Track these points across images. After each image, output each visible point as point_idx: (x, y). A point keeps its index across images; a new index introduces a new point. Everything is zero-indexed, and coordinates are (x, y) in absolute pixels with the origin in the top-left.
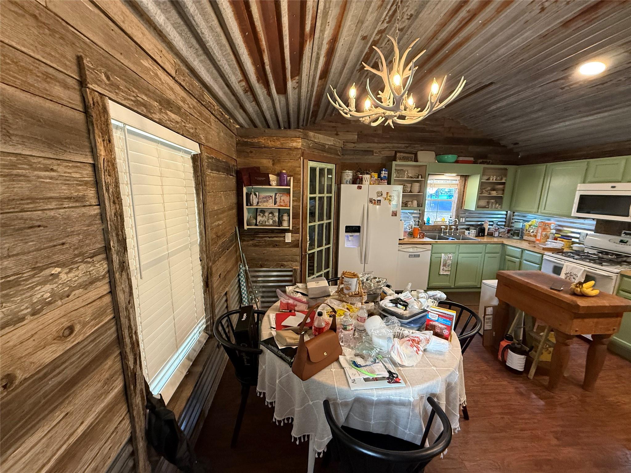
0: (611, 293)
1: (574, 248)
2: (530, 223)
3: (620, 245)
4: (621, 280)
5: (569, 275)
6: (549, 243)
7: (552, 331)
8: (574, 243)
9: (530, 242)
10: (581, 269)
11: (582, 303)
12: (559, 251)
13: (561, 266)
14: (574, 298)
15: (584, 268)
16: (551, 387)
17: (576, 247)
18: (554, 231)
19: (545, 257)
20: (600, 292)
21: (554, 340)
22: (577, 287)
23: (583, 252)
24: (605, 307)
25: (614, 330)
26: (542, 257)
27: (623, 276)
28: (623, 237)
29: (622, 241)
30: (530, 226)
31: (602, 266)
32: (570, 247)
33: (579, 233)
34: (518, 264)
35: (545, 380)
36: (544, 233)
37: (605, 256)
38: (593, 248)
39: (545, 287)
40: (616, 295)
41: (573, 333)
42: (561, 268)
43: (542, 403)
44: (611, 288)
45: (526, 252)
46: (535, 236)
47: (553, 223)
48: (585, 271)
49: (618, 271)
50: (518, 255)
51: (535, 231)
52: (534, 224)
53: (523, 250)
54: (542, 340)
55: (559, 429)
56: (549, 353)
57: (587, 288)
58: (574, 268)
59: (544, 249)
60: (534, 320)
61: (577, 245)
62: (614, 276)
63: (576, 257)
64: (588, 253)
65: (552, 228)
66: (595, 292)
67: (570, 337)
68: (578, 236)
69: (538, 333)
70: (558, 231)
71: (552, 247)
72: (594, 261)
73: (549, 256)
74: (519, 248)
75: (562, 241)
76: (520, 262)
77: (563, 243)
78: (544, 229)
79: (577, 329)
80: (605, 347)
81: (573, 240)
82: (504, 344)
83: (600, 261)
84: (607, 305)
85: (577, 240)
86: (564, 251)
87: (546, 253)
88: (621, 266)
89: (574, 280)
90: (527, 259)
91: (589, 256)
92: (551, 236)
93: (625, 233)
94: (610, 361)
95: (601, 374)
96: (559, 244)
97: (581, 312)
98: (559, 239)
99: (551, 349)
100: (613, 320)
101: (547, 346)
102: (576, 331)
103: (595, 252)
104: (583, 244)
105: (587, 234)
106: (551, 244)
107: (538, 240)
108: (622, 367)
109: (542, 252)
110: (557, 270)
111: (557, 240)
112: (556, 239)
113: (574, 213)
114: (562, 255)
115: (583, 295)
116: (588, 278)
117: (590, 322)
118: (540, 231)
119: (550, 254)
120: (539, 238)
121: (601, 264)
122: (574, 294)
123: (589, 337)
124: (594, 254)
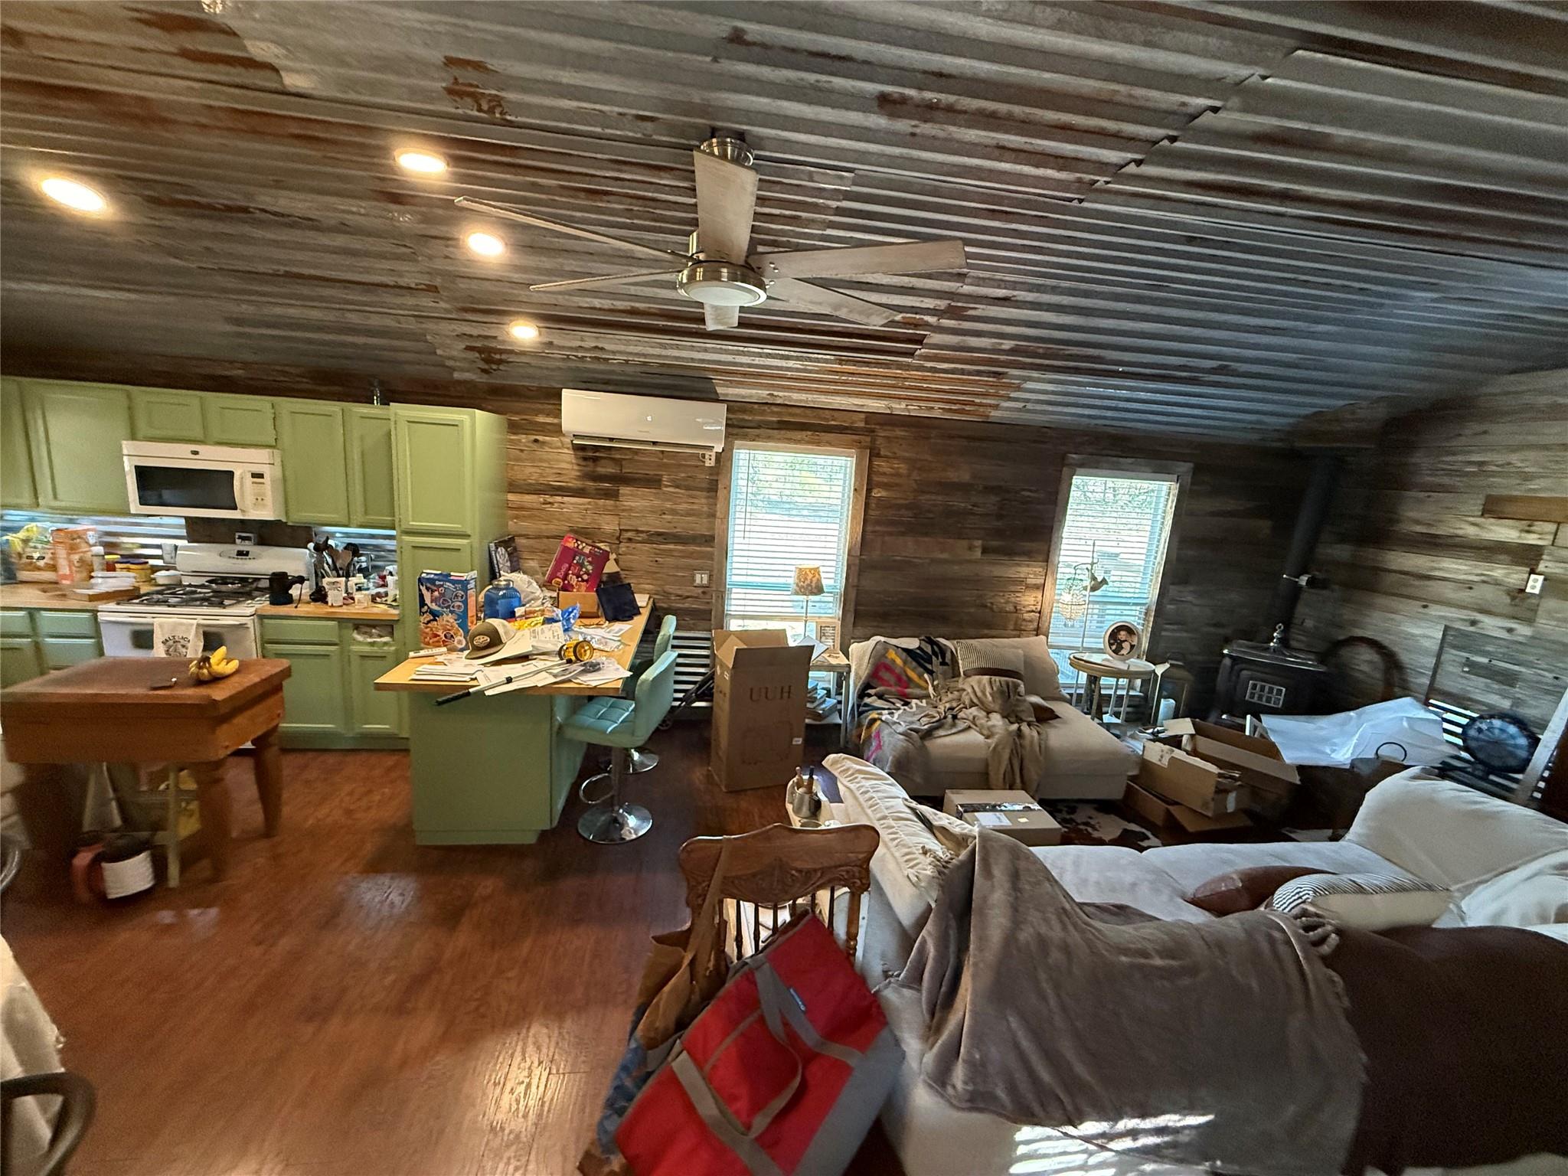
0: (255, 656)
1: (160, 581)
2: (22, 535)
3: (240, 561)
4: (262, 624)
5: (171, 642)
6: (100, 580)
7: (182, 770)
8: (155, 569)
9: (45, 586)
10: (192, 625)
11: (219, 693)
12: (129, 596)
13: (149, 628)
14: (202, 691)
15: (195, 622)
16: (218, 873)
17: (162, 577)
18: (100, 550)
19: (102, 617)
20: (241, 662)
21: (192, 786)
22: (200, 668)
23: (180, 584)
24: (255, 685)
25: (279, 715)
26: (96, 618)
27: (262, 617)
28: (242, 546)
29: (240, 553)
30: (26, 541)
31: (224, 607)
32: (151, 581)
33: (159, 547)
34: (30, 653)
35: (204, 869)
36: (76, 557)
37: (223, 588)
38: (197, 573)
39: (138, 691)
40: (264, 657)
41: (222, 754)
42: (151, 633)
43: (213, 912)
44: (251, 647)
45: (44, 613)
46: (53, 568)
47: (90, 528)
48: (198, 625)
49: (251, 611)
50: (23, 626)
51: (48, 556)
52: (34, 535)
53: (32, 613)
54: (171, 798)
55: (257, 927)
56: (191, 816)
57: (220, 662)
58: (175, 626)
59: (93, 598)
60: (134, 769)
61: (163, 573)
62: (248, 621)
63: (173, 600)
64: (190, 586)
65: (92, 541)
66: (234, 665)
67: (219, 764)
68: (158, 552)
69: (153, 790)
70: (110, 547)
71: (111, 590)
72: (205, 601)
73: (109, 612)
74: (21, 609)
75: (128, 569)
76: (37, 647)
77: (131, 574)
78: (73, 549)
79: (227, 744)
80: (275, 749)
81: (152, 562)
82: (83, 859)
83: (217, 599)
84: (257, 680)
85: (160, 562)
86: (142, 592)
87: (102, 606)
88: (253, 599)
89: (184, 650)
90: (55, 630)
91: (195, 592)
92: (97, 562)
93: (240, 537)
94: (288, 765)
95: (285, 795)
96: (124, 579)
97: (223, 710)
98: (118, 566)
99: (194, 806)
100: (271, 701)
101: (183, 804)
102: (227, 747)
103: (202, 581)
104: (175, 569)
105: (176, 547)
106: (104, 583)
107: (65, 577)
108: (305, 767)
109: (90, 605)
110: (142, 638)
111: (114, 570)
112: (110, 567)
113: (135, 506)
114: (141, 603)
115: (217, 679)
116: (212, 640)
117: (240, 720)
118: (62, 553)
119: (112, 606)
120: (64, 570)
121: (221, 605)
122: (200, 682)
123: (248, 745)
124: (202, 586)
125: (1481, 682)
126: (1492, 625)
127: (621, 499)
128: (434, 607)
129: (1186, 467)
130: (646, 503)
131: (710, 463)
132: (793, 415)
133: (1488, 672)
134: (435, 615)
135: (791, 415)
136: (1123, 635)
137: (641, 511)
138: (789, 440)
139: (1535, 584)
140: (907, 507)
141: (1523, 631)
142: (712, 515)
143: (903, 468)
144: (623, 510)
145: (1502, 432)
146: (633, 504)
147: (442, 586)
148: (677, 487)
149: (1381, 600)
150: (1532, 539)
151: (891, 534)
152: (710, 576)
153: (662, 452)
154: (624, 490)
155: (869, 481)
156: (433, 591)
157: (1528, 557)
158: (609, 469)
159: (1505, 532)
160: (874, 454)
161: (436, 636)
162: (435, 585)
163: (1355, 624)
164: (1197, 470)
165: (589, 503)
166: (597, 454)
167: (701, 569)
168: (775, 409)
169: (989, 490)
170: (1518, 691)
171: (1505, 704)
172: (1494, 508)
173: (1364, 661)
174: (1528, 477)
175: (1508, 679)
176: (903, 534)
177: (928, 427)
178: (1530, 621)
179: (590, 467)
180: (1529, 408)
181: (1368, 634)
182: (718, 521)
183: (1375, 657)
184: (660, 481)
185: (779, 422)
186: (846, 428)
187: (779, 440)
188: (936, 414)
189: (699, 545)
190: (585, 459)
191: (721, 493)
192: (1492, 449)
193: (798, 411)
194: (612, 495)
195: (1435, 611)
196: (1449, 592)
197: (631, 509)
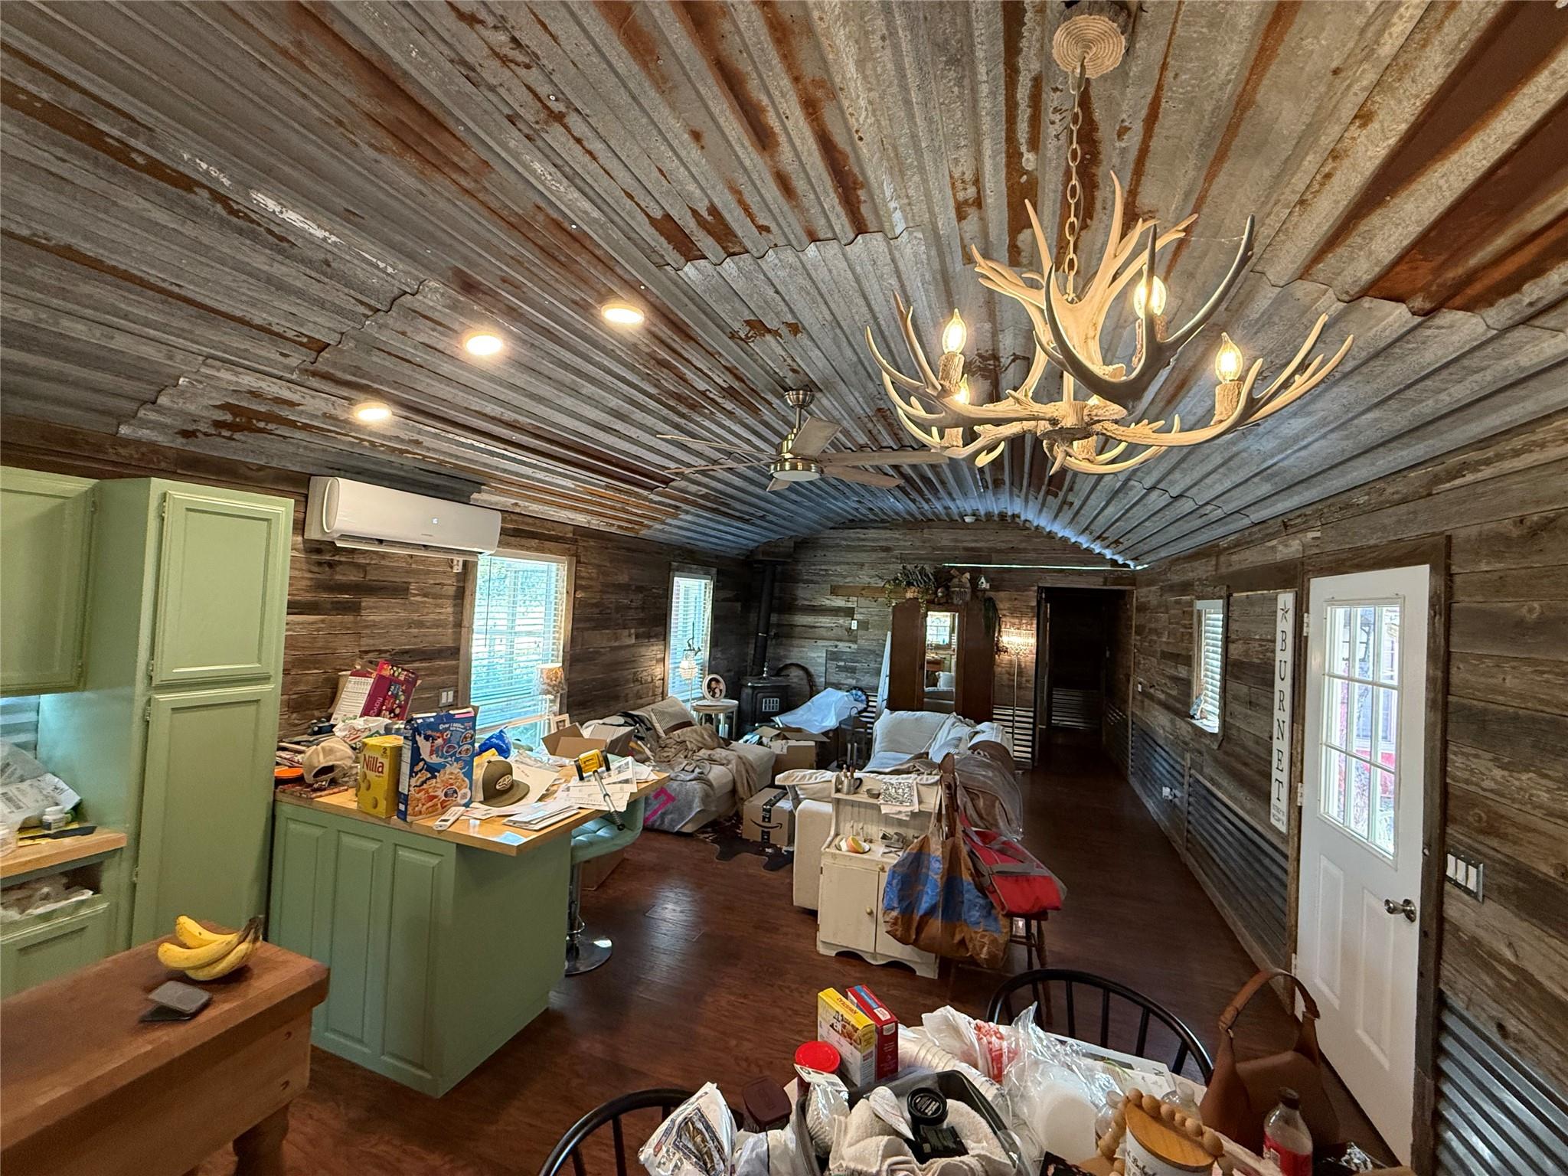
125: (843, 675)
126: (843, 646)
127: (363, 612)
128: (435, 760)
129: (714, 571)
130: (390, 616)
131: (458, 568)
132: (528, 524)
133: (845, 669)
134: (433, 770)
135: (523, 523)
136: (714, 684)
137: (386, 626)
138: (522, 547)
139: (854, 625)
140: (596, 605)
141: (854, 646)
142: (458, 625)
143: (593, 571)
144: (366, 627)
145: (831, 556)
146: (377, 618)
147: (446, 729)
148: (425, 595)
149: (796, 642)
150: (850, 605)
151: (588, 629)
152: (456, 692)
153: (411, 556)
154: (367, 601)
155: (577, 583)
156: (434, 739)
157: (850, 613)
158: (353, 577)
159: (839, 602)
160: (578, 562)
161: (432, 798)
162: (438, 730)
163: (786, 657)
164: (718, 573)
165: (323, 621)
166: (336, 558)
167: (444, 687)
168: (514, 517)
169: (640, 589)
170: (857, 675)
171: (853, 682)
172: (835, 591)
173: (795, 676)
174: (845, 577)
175: (853, 670)
176: (594, 629)
177: (610, 540)
178: (855, 642)
179: (325, 574)
180: (838, 545)
181: (794, 661)
182: (464, 630)
183: (801, 673)
184: (408, 589)
185: (515, 530)
186: (561, 538)
187: (515, 547)
188: (613, 530)
189: (446, 659)
190: (320, 564)
191: (467, 601)
192: (829, 563)
193: (530, 520)
194: (354, 608)
195: (820, 643)
196: (823, 632)
197: (375, 625)
